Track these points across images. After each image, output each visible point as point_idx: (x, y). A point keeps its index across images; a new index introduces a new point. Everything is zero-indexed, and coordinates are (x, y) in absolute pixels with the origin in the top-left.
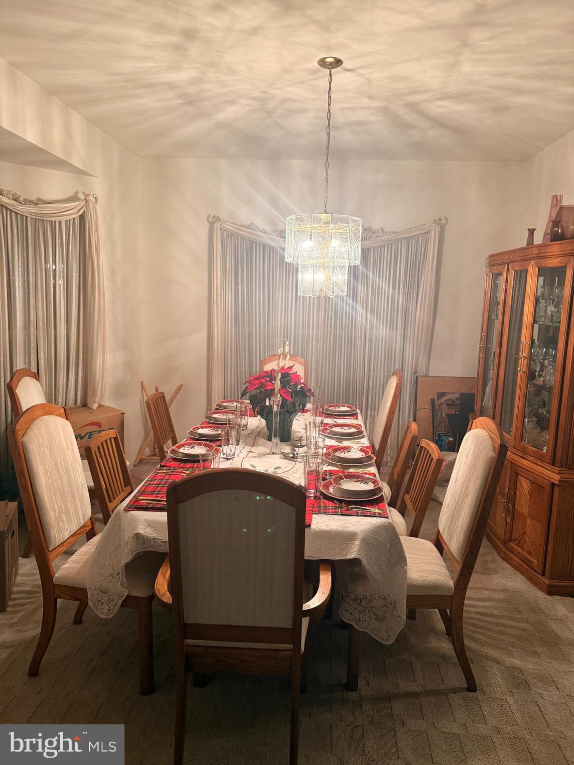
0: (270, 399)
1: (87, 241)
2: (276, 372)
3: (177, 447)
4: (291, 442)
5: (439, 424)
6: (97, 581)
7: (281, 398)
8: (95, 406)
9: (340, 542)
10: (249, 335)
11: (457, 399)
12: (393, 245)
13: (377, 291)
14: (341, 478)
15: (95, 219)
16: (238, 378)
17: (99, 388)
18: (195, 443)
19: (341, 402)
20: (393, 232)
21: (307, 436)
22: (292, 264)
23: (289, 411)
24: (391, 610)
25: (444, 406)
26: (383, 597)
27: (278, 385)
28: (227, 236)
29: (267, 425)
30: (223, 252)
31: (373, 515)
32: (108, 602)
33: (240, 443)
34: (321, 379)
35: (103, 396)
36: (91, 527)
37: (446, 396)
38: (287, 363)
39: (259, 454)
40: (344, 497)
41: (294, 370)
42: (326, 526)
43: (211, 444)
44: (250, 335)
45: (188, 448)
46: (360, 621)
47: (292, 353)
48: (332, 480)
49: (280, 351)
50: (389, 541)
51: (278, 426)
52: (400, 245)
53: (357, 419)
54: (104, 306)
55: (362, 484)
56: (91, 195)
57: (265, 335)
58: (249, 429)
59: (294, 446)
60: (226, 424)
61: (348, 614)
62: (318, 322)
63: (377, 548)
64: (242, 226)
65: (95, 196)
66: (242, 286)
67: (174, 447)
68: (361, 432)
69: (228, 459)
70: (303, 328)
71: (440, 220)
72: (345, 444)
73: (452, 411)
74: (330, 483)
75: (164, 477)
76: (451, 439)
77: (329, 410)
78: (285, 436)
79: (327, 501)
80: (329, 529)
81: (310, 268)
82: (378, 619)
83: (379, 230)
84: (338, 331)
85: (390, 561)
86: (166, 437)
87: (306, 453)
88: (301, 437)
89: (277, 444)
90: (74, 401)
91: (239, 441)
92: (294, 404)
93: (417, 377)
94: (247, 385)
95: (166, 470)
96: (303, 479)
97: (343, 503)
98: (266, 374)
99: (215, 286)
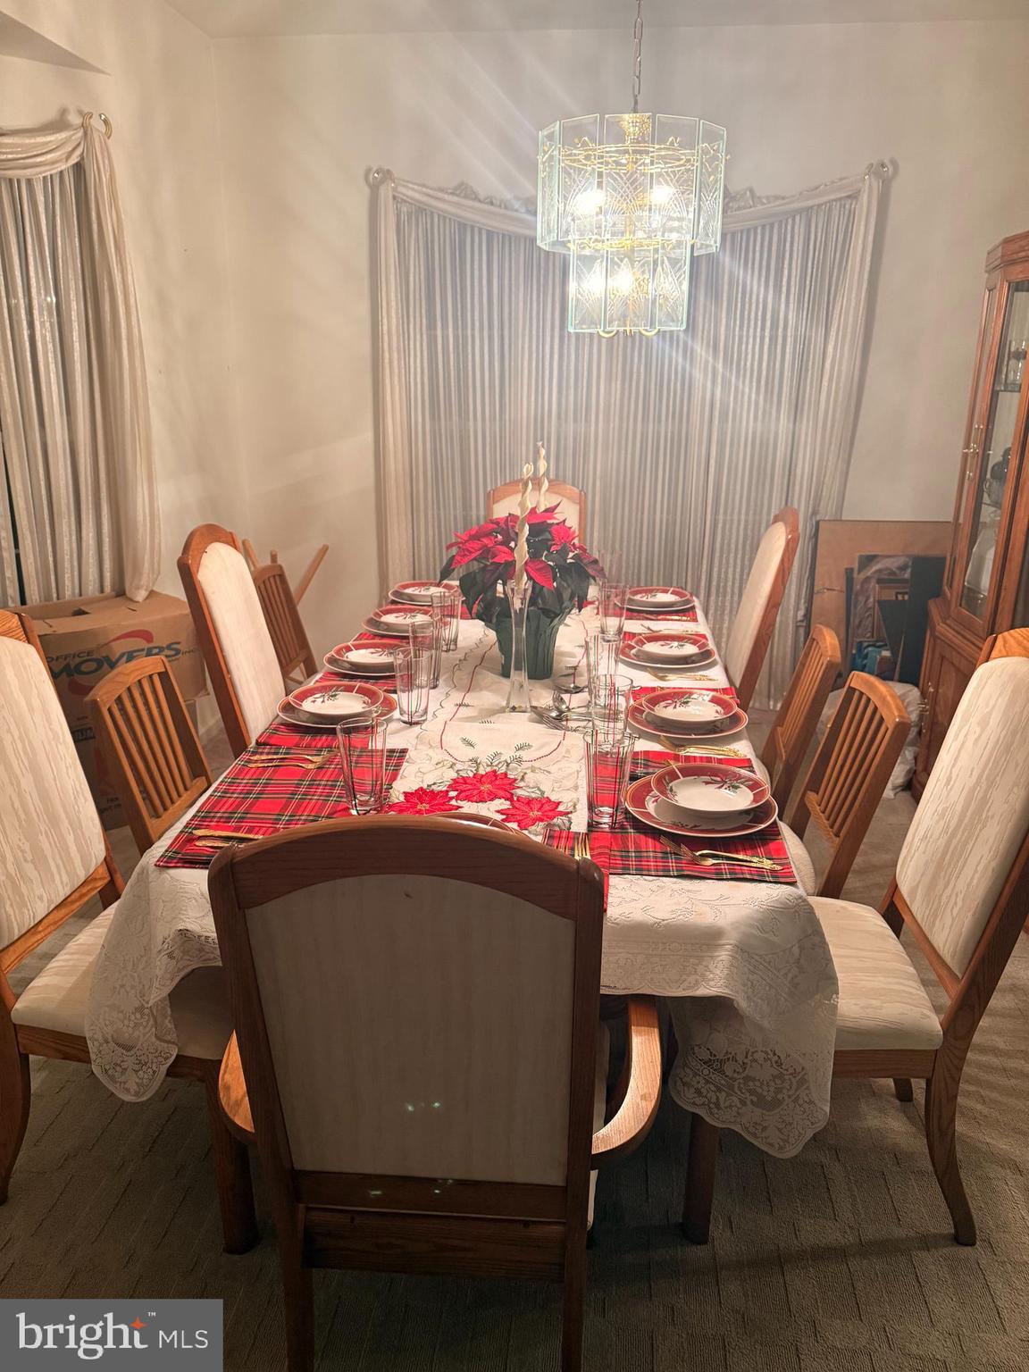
0: (504, 584)
1: (95, 227)
2: (519, 522)
3: (296, 697)
4: (553, 681)
5: (861, 622)
6: (107, 1023)
7: (530, 584)
8: (141, 595)
9: (681, 952)
10: (461, 437)
11: (903, 568)
12: (776, 227)
13: (737, 333)
14: (673, 776)
15: (108, 174)
16: (440, 532)
17: (147, 557)
18: (339, 686)
19: (655, 583)
20: (776, 198)
21: (589, 665)
22: (551, 254)
23: (547, 611)
24: (794, 1087)
25: (873, 583)
26: (776, 1058)
27: (522, 552)
28: (409, 215)
29: (499, 640)
30: (402, 252)
31: (758, 877)
32: (137, 1067)
33: (441, 682)
34: (614, 530)
35: (156, 572)
36: (109, 878)
37: (878, 562)
38: (543, 500)
39: (481, 710)
40: (682, 827)
41: (559, 516)
42: (644, 910)
43: (374, 688)
44: (464, 439)
45: (321, 699)
46: (718, 1107)
47: (552, 477)
48: (653, 778)
49: (527, 470)
50: (799, 941)
51: (523, 647)
52: (789, 228)
53: (695, 620)
54: (144, 378)
55: (722, 789)
56: (95, 116)
57: (495, 437)
58: (463, 648)
59: (560, 689)
60: (407, 638)
61: (690, 1094)
62: (608, 407)
63: (769, 963)
64: (441, 190)
65: (103, 117)
66: (443, 329)
67: (290, 698)
68: (706, 654)
69: (411, 724)
70: (575, 420)
71: (883, 166)
72: (675, 681)
73: (889, 595)
74: (647, 789)
75: (262, 774)
76: (886, 653)
77: (633, 600)
78: (540, 665)
79: (643, 837)
80: (651, 920)
81: (599, 261)
82: (761, 1102)
83: (746, 193)
84: (651, 426)
85: (798, 984)
86: (291, 661)
87: (587, 706)
88: (575, 668)
89: (522, 686)
90: (97, 585)
91: (437, 680)
92: (558, 594)
93: (818, 523)
94: (454, 551)
95: (268, 754)
96: (584, 773)
97: (682, 846)
98: (495, 526)
99: (385, 328)
